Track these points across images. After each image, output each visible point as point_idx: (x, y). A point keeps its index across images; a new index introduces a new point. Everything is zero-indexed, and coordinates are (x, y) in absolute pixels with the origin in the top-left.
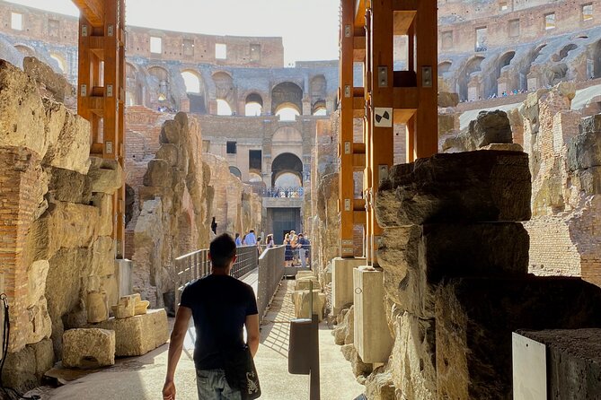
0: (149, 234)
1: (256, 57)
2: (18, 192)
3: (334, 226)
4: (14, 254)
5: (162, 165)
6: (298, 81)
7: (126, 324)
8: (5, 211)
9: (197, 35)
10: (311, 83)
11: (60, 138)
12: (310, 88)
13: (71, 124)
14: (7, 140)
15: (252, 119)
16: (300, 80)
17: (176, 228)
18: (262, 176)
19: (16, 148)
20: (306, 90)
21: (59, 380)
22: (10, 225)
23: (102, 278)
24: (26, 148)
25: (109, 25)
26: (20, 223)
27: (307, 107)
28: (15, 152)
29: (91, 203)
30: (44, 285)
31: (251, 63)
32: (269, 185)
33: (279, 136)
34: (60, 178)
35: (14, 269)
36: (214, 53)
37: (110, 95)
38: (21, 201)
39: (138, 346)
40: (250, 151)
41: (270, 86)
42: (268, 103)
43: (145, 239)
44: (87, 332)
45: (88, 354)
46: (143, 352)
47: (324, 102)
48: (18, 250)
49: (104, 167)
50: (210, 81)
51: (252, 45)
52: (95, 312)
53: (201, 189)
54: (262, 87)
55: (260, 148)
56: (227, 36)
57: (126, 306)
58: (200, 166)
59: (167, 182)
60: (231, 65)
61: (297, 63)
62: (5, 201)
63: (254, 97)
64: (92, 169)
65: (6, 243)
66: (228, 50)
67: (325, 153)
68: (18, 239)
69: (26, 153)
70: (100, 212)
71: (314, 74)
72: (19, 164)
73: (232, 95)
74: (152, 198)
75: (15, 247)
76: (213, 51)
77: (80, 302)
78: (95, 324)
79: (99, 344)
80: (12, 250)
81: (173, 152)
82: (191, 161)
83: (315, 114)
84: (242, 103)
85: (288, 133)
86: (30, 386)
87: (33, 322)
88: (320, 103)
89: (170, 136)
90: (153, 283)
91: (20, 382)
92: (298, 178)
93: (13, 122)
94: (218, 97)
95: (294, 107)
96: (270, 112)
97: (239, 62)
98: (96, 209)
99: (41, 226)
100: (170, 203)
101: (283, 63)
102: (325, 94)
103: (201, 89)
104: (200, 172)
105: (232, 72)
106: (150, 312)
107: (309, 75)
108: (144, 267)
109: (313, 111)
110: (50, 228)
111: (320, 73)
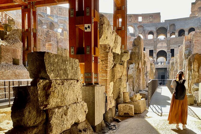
0: (132, 75)
1: (151, 20)
2: (107, 59)
3: (195, 72)
4: (107, 79)
5: (135, 53)
6: (165, 27)
7: (136, 103)
8: (104, 66)
9: (133, 14)
10: (170, 27)
11: (114, 42)
12: (170, 29)
13: (117, 38)
14: (104, 42)
15: (150, 40)
16: (166, 26)
17: (138, 74)
18: (153, 58)
19: (106, 45)
20: (168, 29)
21: (119, 120)
22: (105, 70)
23: (123, 88)
24: (109, 45)
25: (123, 6)
26: (108, 69)
27: (168, 35)
28: (106, 46)
29: (121, 64)
30: (112, 90)
31: (150, 22)
32: (156, 61)
33: (159, 45)
34: (115, 55)
35: (107, 84)
36: (138, 20)
37: (123, 29)
38: (108, 62)
39: (140, 110)
40: (150, 50)
41: (156, 29)
42: (155, 35)
43: (131, 77)
44: (125, 105)
45: (126, 112)
46: (142, 112)
47: (175, 33)
48: (108, 78)
49: (125, 52)
50: (137, 29)
51: (150, 16)
52: (126, 99)
53: (143, 61)
54: (154, 29)
55: (153, 49)
56: (142, 14)
57: (136, 97)
58: (143, 53)
59: (136, 58)
60: (143, 23)
61: (165, 20)
62: (104, 62)
63: (151, 33)
64: (121, 53)
65: (104, 76)
66: (142, 18)
67: (188, 47)
68: (108, 75)
69: (109, 46)
70: (124, 67)
71: (171, 24)
72: (107, 50)
73: (144, 32)
74: (132, 64)
75: (107, 77)
76: (138, 19)
77: (119, 95)
78: (126, 102)
79: (129, 109)
80: (106, 78)
81: (137, 49)
82: (141, 52)
83: (171, 37)
84: (147, 35)
85: (162, 44)
86: (111, 122)
87: (111, 101)
88: (173, 33)
89: (136, 44)
90: (133, 91)
91: (109, 120)
92: (165, 58)
93: (106, 36)
94: (139, 34)
95: (164, 35)
96: (156, 37)
97: (146, 22)
98: (123, 66)
99: (112, 71)
100: (137, 65)
101: (160, 21)
102: (175, 30)
103: (134, 31)
104: (143, 55)
105: (144, 25)
106: (142, 99)
107: (169, 24)
108: (131, 86)
109: (171, 36)
110: (115, 71)
111: (173, 23)
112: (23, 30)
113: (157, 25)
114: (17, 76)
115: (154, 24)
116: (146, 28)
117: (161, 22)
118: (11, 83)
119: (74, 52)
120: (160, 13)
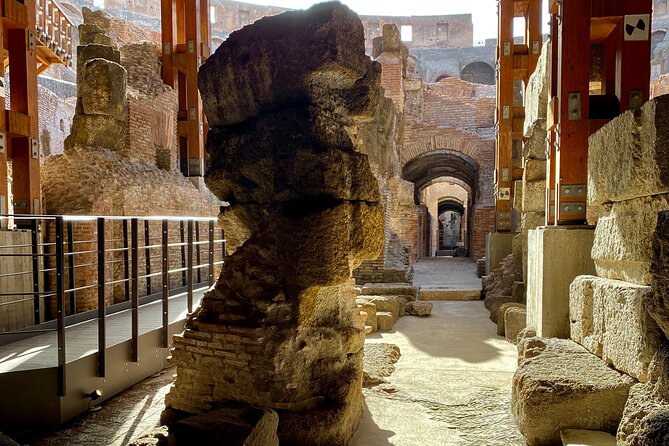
112: (167, 47)
113: (463, 54)
114: (178, 208)
115: (452, 50)
116: (427, 63)
117: (475, 44)
118: (173, 232)
119: (580, 112)
120: (470, 15)
